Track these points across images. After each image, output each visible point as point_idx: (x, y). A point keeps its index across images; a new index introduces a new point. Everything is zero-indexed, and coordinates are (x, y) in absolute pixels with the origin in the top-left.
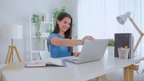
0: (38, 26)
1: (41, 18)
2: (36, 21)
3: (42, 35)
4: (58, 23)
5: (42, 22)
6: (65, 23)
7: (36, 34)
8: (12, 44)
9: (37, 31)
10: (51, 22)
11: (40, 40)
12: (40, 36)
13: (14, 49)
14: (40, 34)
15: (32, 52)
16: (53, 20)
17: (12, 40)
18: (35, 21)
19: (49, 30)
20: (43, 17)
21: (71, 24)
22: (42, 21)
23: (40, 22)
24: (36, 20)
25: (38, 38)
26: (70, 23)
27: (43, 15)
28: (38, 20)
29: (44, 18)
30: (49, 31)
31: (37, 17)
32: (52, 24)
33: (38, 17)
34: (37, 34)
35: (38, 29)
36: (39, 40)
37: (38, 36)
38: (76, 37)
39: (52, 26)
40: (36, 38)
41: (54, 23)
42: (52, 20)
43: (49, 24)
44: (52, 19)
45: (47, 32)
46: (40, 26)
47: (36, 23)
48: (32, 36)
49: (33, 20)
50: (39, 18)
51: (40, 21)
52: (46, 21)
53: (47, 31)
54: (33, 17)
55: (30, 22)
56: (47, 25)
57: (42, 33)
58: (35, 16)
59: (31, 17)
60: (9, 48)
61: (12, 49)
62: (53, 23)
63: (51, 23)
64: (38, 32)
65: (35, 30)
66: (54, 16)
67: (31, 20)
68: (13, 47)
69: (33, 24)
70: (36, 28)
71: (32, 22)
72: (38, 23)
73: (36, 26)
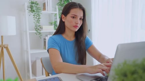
0: (38, 17)
1: (41, 6)
2: (35, 10)
3: (43, 29)
4: (63, 20)
5: (43, 12)
7: (36, 27)
8: (2, 43)
9: (36, 23)
10: (56, 11)
12: (41, 31)
13: (5, 50)
14: (40, 27)
15: (30, 52)
17: (2, 36)
18: (33, 10)
19: (53, 22)
20: (44, 4)
22: (43, 10)
23: (40, 11)
24: (34, 8)
25: (38, 34)
26: (82, 18)
27: (44, 2)
28: (38, 9)
29: (45, 6)
30: (53, 24)
31: (35, 4)
32: (56, 14)
33: (37, 4)
34: (37, 28)
35: (38, 21)
36: (40, 35)
37: (38, 31)
38: (89, 30)
39: (57, 17)
40: (36, 33)
41: (59, 12)
42: (56, 9)
43: (52, 14)
44: (57, 7)
45: (50, 25)
47: (34, 12)
48: (29, 30)
49: (30, 9)
50: (38, 6)
52: (49, 10)
53: (50, 23)
54: (30, 4)
55: (27, 11)
56: (50, 15)
57: (44, 27)
58: (32, 3)
59: (27, 4)
61: (2, 49)
62: (57, 12)
64: (38, 25)
65: (34, 22)
66: (59, 3)
67: (27, 9)
68: (4, 46)
69: (31, 14)
70: (34, 20)
71: (29, 12)
72: (37, 13)
73: (35, 17)
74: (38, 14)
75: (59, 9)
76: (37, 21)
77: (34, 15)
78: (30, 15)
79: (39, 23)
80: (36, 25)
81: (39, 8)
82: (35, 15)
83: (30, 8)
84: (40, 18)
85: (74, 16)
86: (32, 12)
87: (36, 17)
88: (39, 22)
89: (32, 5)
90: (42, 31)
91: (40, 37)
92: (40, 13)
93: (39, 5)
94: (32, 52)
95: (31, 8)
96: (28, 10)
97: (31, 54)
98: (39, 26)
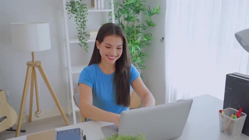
0: (82, 20)
2: (78, 9)
3: (91, 37)
5: (90, 11)
7: (79, 35)
9: (79, 29)
10: (111, 8)
11: (88, 47)
12: (86, 40)
13: (37, 69)
14: (86, 35)
15: (72, 71)
16: (114, 3)
17: (33, 53)
18: (74, 9)
22: (91, 8)
23: (85, 10)
24: (77, 6)
25: (83, 45)
28: (82, 7)
32: (111, 12)
34: (81, 37)
35: (83, 25)
36: (85, 47)
37: (83, 41)
38: (163, 38)
39: (111, 16)
40: (79, 44)
41: (115, 10)
42: (111, 4)
46: (85, 20)
47: (76, 13)
49: (70, 8)
51: (85, 8)
52: (99, 8)
55: (66, 11)
59: (66, 1)
60: (27, 66)
61: (34, 68)
62: (112, 10)
63: (110, 10)
64: (83, 31)
65: (77, 28)
67: (66, 9)
68: (35, 64)
69: (72, 16)
70: (77, 25)
71: (68, 12)
72: (80, 13)
73: (78, 21)
74: (82, 16)
76: (81, 25)
77: (76, 17)
78: (70, 18)
79: (84, 29)
80: (80, 32)
82: (78, 16)
83: (70, 6)
86: (74, 13)
87: (79, 19)
88: (84, 27)
90: (88, 41)
91: (85, 49)
92: (85, 13)
95: (72, 6)
96: (68, 10)
97: (73, 75)
98: (84, 33)
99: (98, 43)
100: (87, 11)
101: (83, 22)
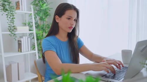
0: (12, 17)
1: (14, 4)
2: (8, 9)
3: (18, 30)
4: (57, 21)
6: (69, 19)
7: (9, 28)
9: (10, 23)
10: (31, 11)
11: (16, 37)
12: (15, 32)
14: (15, 28)
15: (4, 55)
16: (33, 8)
19: (27, 22)
21: (77, 20)
24: (7, 7)
25: (13, 35)
28: (11, 8)
30: (27, 24)
31: (8, 2)
32: (31, 14)
34: (11, 29)
36: (14, 37)
37: (13, 32)
39: (32, 17)
40: (10, 35)
41: (34, 12)
42: (31, 9)
43: (26, 13)
44: (32, 6)
45: (24, 26)
47: (7, 11)
48: (2, 31)
49: (2, 8)
51: (14, 9)
52: (23, 10)
53: (23, 23)
54: (2, 2)
56: (23, 15)
57: (18, 28)
58: (5, 1)
62: (32, 12)
64: (12, 25)
65: (8, 23)
66: (33, 2)
69: (4, 13)
70: (8, 20)
71: (1, 10)
72: (11, 12)
73: (8, 17)
74: (12, 14)
75: (33, 9)
76: (11, 21)
77: (7, 15)
78: (2, 15)
79: (13, 24)
80: (10, 26)
81: (13, 6)
82: (9, 14)
83: (2, 6)
84: (14, 18)
85: (69, 17)
86: (5, 12)
87: (10, 16)
88: (13, 22)
89: (4, 3)
91: (14, 38)
92: (13, 12)
93: (12, 4)
94: (6, 56)
95: (4, 6)
97: (5, 58)
99: (57, 17)
100: (15, 11)
101: (13, 18)
